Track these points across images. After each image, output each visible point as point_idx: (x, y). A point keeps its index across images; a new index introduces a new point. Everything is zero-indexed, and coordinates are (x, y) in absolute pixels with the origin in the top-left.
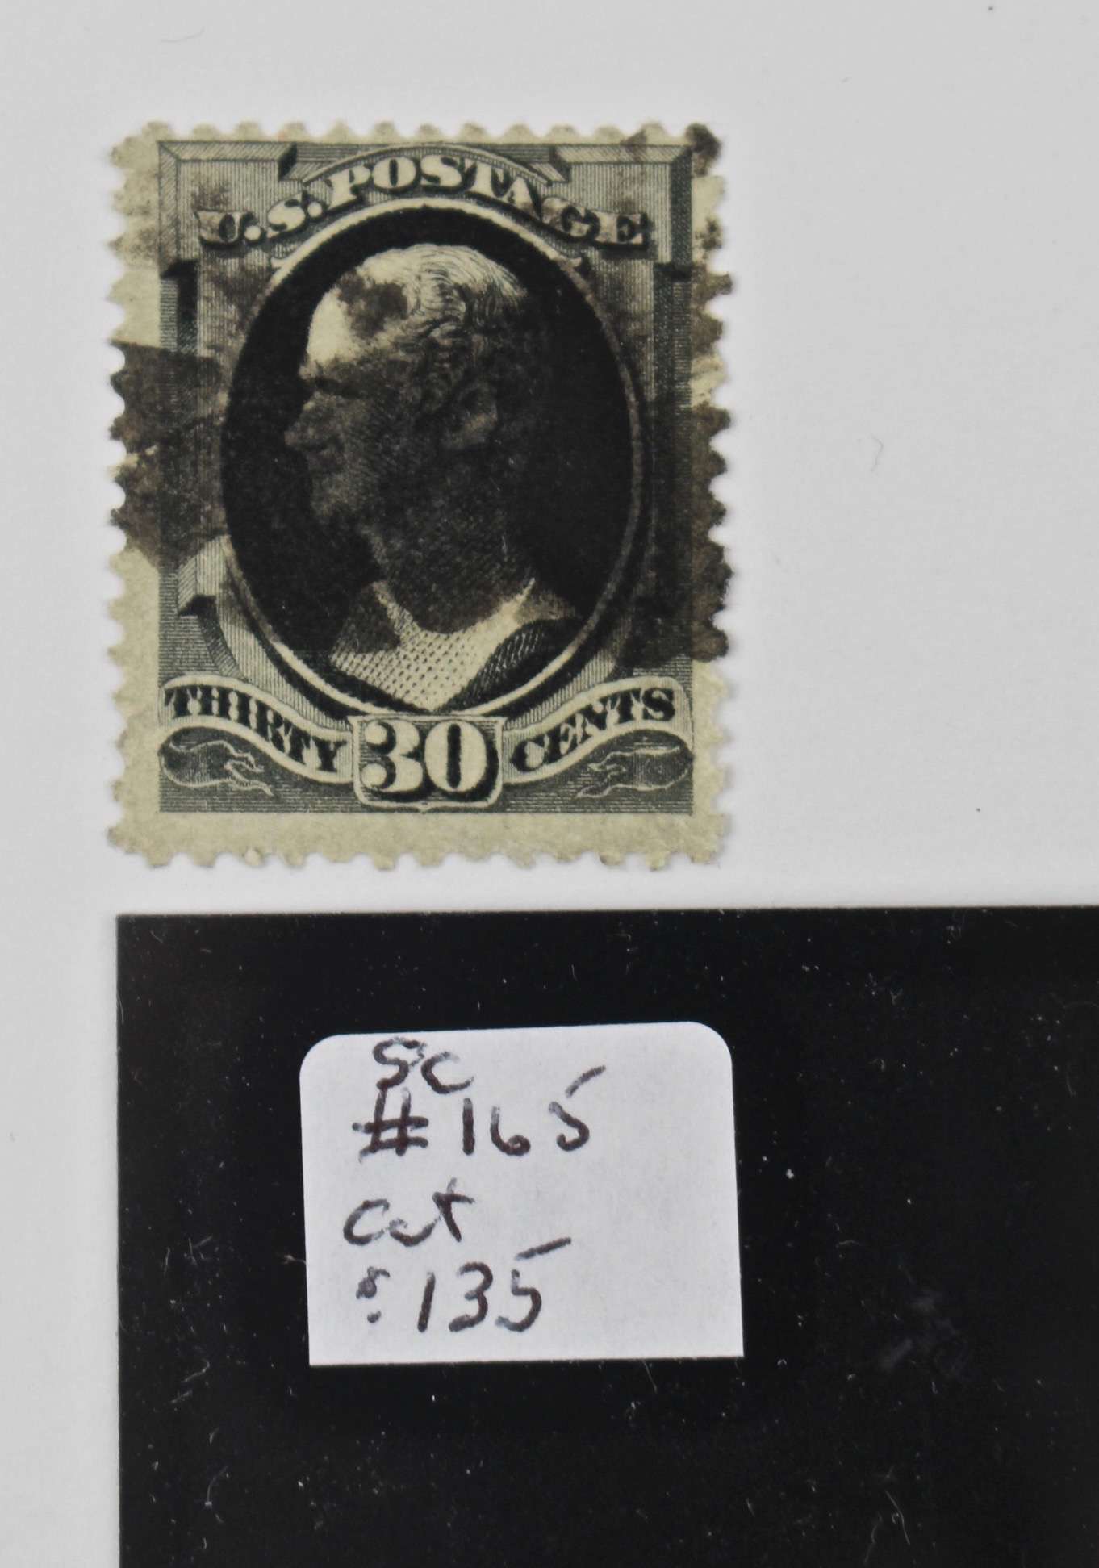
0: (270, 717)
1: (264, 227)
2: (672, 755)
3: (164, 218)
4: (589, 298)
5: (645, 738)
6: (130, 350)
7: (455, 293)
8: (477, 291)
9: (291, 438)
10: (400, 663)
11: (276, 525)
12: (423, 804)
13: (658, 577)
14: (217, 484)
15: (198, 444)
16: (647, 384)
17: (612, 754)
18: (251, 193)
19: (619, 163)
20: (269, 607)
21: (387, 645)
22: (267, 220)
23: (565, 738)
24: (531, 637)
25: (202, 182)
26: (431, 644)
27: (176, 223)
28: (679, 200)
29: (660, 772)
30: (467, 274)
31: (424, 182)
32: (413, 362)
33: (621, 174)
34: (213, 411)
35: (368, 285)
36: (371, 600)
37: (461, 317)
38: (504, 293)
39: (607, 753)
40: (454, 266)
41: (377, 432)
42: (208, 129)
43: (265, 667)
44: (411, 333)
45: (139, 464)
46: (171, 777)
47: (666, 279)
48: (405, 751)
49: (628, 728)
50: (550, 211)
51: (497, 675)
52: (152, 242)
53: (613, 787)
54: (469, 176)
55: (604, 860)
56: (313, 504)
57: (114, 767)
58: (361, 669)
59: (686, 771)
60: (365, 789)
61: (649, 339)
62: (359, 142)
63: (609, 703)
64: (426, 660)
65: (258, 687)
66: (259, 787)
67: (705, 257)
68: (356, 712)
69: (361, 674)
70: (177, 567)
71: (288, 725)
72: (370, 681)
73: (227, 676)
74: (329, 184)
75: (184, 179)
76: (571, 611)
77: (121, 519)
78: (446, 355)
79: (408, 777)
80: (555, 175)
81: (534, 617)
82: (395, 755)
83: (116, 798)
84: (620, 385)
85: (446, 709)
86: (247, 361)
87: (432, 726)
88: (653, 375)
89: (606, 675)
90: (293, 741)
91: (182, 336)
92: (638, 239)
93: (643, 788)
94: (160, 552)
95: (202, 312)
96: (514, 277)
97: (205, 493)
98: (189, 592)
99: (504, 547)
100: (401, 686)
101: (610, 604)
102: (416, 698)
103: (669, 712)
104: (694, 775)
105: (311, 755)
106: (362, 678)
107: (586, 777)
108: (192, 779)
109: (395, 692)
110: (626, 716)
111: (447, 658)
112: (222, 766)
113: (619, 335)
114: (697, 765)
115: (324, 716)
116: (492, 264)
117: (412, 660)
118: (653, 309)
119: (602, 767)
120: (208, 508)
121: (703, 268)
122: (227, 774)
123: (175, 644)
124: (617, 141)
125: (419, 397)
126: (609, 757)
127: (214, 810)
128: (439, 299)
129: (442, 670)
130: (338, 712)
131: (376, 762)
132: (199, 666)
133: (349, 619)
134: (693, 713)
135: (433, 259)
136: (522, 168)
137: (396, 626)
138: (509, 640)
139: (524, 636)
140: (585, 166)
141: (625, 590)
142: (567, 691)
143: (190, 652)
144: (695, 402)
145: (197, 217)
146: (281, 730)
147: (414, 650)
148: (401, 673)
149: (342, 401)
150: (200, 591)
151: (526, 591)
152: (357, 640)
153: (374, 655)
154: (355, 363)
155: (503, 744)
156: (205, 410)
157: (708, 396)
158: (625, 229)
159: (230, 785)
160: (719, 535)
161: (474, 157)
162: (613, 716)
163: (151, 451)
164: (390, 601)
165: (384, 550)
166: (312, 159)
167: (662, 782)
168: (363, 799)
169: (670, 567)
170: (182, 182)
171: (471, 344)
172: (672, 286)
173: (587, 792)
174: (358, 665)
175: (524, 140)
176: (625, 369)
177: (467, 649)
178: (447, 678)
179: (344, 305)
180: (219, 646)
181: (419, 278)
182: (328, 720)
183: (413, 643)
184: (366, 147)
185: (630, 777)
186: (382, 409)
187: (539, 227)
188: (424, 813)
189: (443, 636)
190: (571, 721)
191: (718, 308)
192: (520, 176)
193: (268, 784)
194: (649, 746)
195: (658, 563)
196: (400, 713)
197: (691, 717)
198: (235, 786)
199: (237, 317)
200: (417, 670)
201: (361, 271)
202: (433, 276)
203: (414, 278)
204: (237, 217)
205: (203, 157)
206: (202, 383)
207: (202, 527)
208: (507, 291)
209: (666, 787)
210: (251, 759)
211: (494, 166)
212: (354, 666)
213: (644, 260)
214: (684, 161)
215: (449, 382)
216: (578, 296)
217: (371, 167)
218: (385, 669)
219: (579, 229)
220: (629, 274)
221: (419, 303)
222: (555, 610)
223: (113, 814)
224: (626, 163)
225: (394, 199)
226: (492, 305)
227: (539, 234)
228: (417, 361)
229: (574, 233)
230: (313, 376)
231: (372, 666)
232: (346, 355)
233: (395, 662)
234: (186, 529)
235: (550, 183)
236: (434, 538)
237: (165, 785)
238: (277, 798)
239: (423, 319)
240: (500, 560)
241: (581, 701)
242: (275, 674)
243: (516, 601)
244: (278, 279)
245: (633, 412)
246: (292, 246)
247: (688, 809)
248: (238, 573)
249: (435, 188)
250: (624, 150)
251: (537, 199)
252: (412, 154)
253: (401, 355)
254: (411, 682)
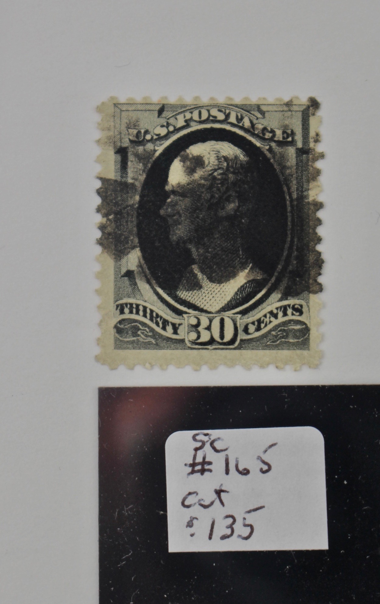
0: (154, 315)
1: (153, 135)
2: (302, 329)
3: (116, 132)
4: (272, 160)
5: (292, 322)
6: (104, 180)
7: (223, 159)
8: (231, 158)
9: (162, 212)
10: (202, 295)
11: (157, 244)
12: (211, 346)
13: (297, 263)
14: (135, 229)
15: (128, 214)
16: (293, 192)
17: (280, 328)
18: (148, 122)
19: (283, 111)
20: (153, 274)
21: (197, 288)
22: (154, 132)
23: (263, 322)
24: (250, 285)
25: (130, 119)
26: (214, 288)
27: (120, 133)
28: (305, 124)
29: (298, 335)
30: (227, 152)
31: (211, 118)
32: (207, 184)
33: (284, 115)
34: (134, 202)
35: (191, 156)
36: (192, 271)
37: (225, 168)
38: (240, 159)
39: (278, 328)
40: (222, 149)
41: (194, 210)
42: (132, 99)
43: (152, 296)
44: (206, 173)
45: (107, 222)
46: (118, 337)
47: (300, 154)
48: (204, 327)
49: (286, 319)
50: (257, 129)
51: (238, 299)
52: (111, 141)
53: (281, 340)
54: (228, 116)
55: (277, 367)
56: (170, 236)
57: (97, 333)
58: (188, 297)
59: (307, 334)
60: (190, 341)
61: (294, 176)
62: (187, 104)
63: (279, 309)
64: (212, 294)
65: (150, 303)
66: (150, 340)
67: (314, 146)
68: (186, 313)
69: (188, 299)
70: (120, 259)
71: (161, 318)
72: (191, 302)
73: (138, 299)
74: (176, 119)
75: (123, 117)
76: (265, 276)
77: (100, 242)
78: (219, 182)
79: (205, 337)
80: (259, 115)
81: (251, 278)
82: (200, 329)
83: (98, 344)
84: (283, 192)
85: (219, 312)
86: (146, 184)
87: (214, 318)
88: (295, 189)
89: (278, 299)
90: (163, 323)
91: (122, 175)
92: (290, 139)
93: (291, 341)
94: (114, 254)
95: (130, 166)
96: (245, 153)
97: (130, 232)
98: (125, 269)
99: (241, 252)
100: (203, 303)
101: (279, 273)
102: (208, 308)
103: (301, 313)
104: (310, 336)
105: (170, 328)
106: (188, 300)
107: (270, 337)
108: (126, 337)
109: (200, 305)
110: (285, 314)
111: (220, 293)
112: (137, 332)
113: (283, 174)
114: (311, 332)
115: (174, 314)
116: (236, 148)
117: (207, 294)
118: (295, 165)
119: (276, 333)
120: (132, 238)
121: (314, 150)
122: (139, 336)
123: (120, 288)
124: (282, 103)
125: (209, 197)
126: (279, 329)
127: (134, 349)
128: (217, 161)
129: (218, 297)
130: (179, 313)
131: (193, 331)
132: (128, 296)
133: (184, 278)
134: (310, 313)
135: (214, 147)
136: (247, 113)
137: (201, 281)
138: (242, 287)
139: (248, 285)
140: (270, 112)
141: (285, 268)
142: (264, 305)
143: (125, 291)
144: (311, 199)
145: (128, 131)
146: (159, 319)
147: (207, 290)
148: (203, 299)
149: (181, 199)
150: (129, 269)
151: (249, 268)
152: (186, 286)
153: (193, 292)
154: (186, 185)
155: (240, 325)
156: (131, 202)
157: (315, 197)
158: (285, 135)
159: (140, 340)
160: (319, 248)
161: (229, 109)
162: (280, 314)
163: (111, 217)
164: (198, 272)
165: (196, 253)
166: (170, 110)
167: (299, 339)
168: (189, 344)
169: (302, 259)
170: (122, 119)
171: (228, 178)
172: (302, 156)
173: (271, 342)
174: (187, 295)
175: (248, 103)
176: (285, 187)
177: (227, 290)
178: (220, 300)
179: (182, 163)
180: (136, 288)
181: (209, 153)
182: (176, 315)
183: (207, 287)
184: (189, 105)
185: (287, 337)
186: (196, 202)
187: (253, 135)
188: (211, 350)
189: (218, 285)
190: (265, 316)
191: (319, 164)
192: (246, 116)
193: (154, 339)
194: (294, 325)
195: (297, 258)
196: (202, 313)
197: (309, 314)
198: (141, 340)
199: (143, 168)
200: (208, 297)
201: (188, 151)
202: (214, 153)
203: (207, 153)
204: (143, 131)
205: (130, 109)
206: (130, 192)
207: (129, 245)
208: (242, 158)
209: (300, 340)
210: (148, 330)
211: (237, 112)
212: (185, 296)
213: (292, 147)
214: (307, 110)
215: (220, 192)
216: (269, 160)
217: (192, 113)
218: (197, 297)
219: (268, 135)
220: (286, 152)
221: (209, 163)
222: (259, 275)
224: (286, 111)
225: (200, 125)
226: (236, 163)
227: (253, 138)
228: (208, 184)
229: (266, 137)
230: (170, 189)
231: (192, 296)
232: (183, 182)
233: (200, 294)
234: (124, 246)
235: (257, 119)
236: (215, 249)
237: (116, 340)
238: (157, 344)
239: (211, 168)
240: (239, 257)
241: (269, 309)
242: (156, 299)
243: (245, 272)
244: (157, 154)
245: (288, 202)
246: (163, 142)
247: (308, 349)
248: (143, 262)
249: (215, 121)
250: (285, 106)
251: (253, 125)
252: (207, 108)
253: (203, 182)
254: (206, 301)
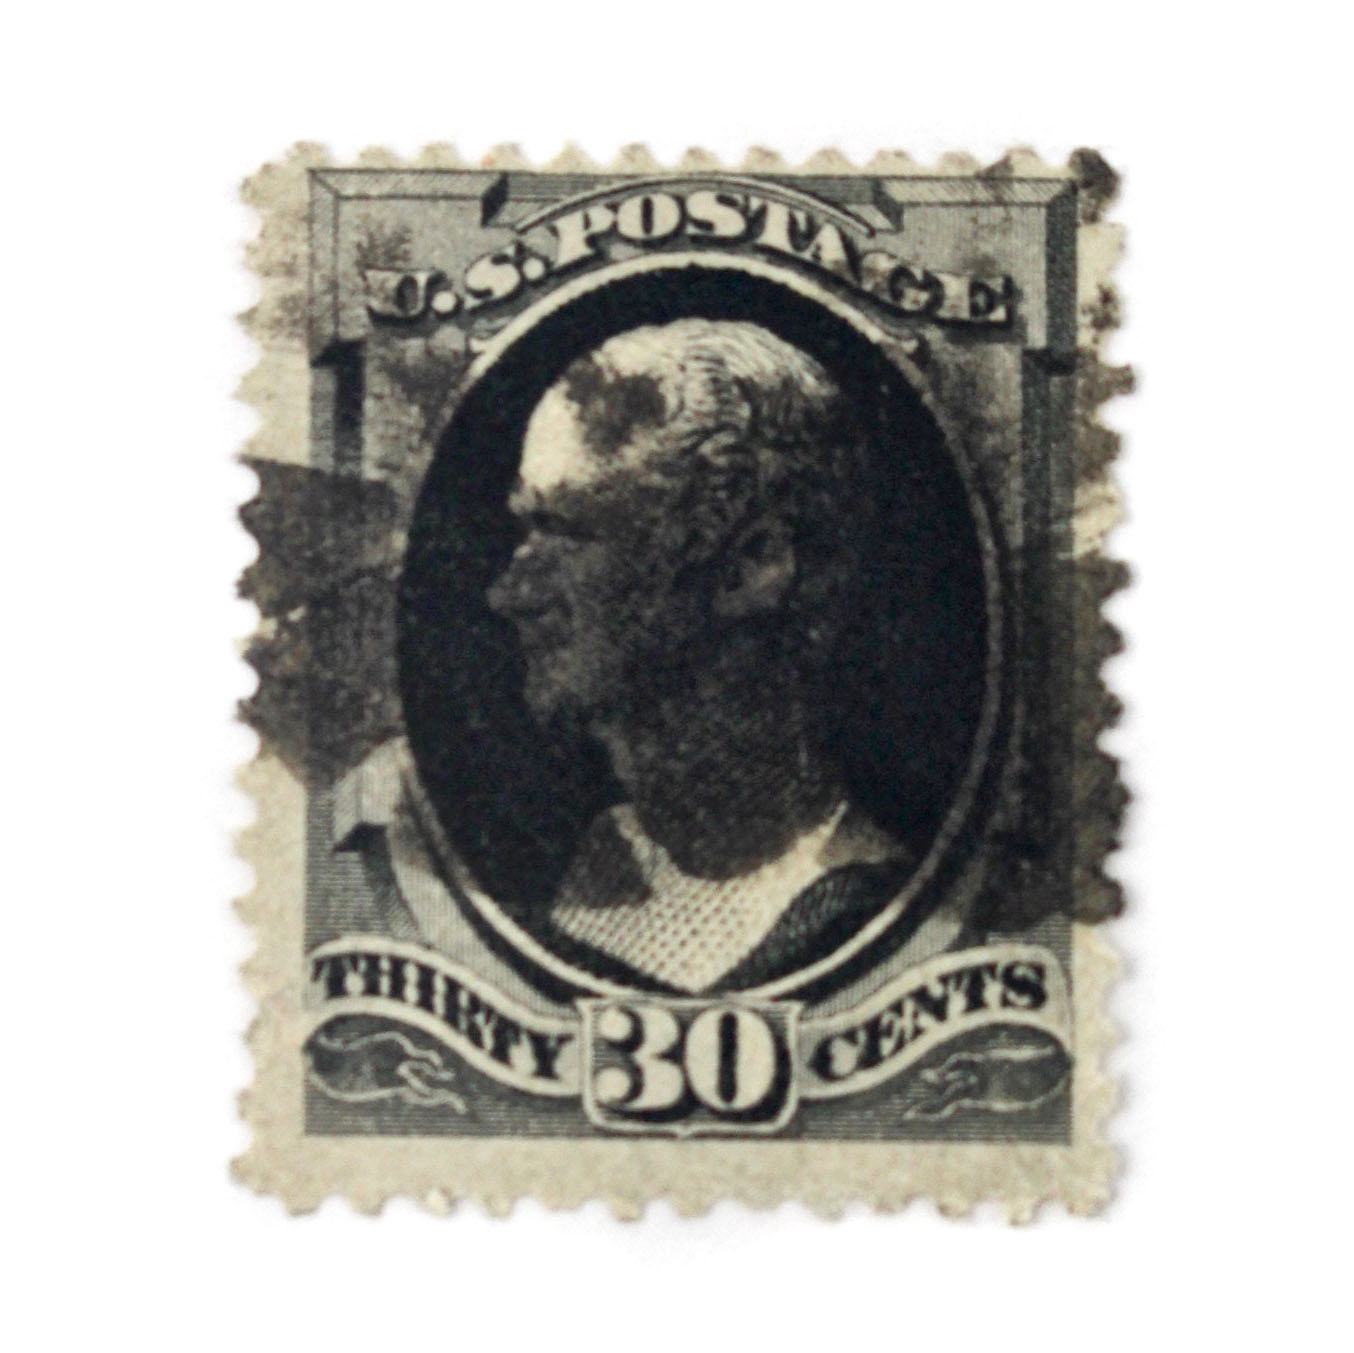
0: (463, 1000)
1: (461, 293)
2: (1042, 1059)
3: (317, 280)
4: (928, 398)
5: (1003, 1035)
6: (266, 469)
7: (735, 390)
8: (766, 387)
9: (496, 597)
10: (651, 923)
11: (475, 722)
12: (684, 1126)
13: (1025, 802)
14: (390, 663)
15: (363, 604)
16: (1011, 522)
17: (955, 1057)
18: (442, 243)
19: (973, 204)
20: (462, 839)
21: (633, 897)
22: (465, 284)
23: (888, 1032)
24: (840, 886)
25: (371, 228)
26: (696, 896)
27: (334, 286)
28: (1059, 257)
30: (751, 363)
31: (691, 230)
32: (674, 488)
33: (975, 220)
34: (384, 559)
35: (609, 378)
36: (611, 832)
37: (743, 425)
38: (805, 390)
39: (949, 1054)
40: (731, 349)
41: (621, 589)
42: (381, 153)
43: (456, 929)
44: (669, 446)
45: (278, 633)
46: (321, 1086)
47: (1039, 371)
48: (658, 1050)
49: (978, 1019)
50: (872, 272)
52: (298, 315)
53: (958, 1103)
54: (755, 221)
55: (944, 1210)
56: (528, 693)
57: (239, 1070)
58: (595, 931)
59: (1063, 1084)
60: (600, 1105)
61: (1013, 458)
62: (599, 172)
63: (952, 982)
64: (688, 919)
65: (447, 956)
66: (447, 1100)
67: (1096, 341)
68: (587, 993)
69: (595, 939)
70: (331, 782)
71: (490, 1012)
72: (607, 950)
73: (402, 941)
74: (554, 232)
75: (345, 223)
76: (899, 851)
77: (252, 713)
78: (720, 480)
79: (662, 1087)
80: (880, 221)
81: (845, 858)
82: (643, 1056)
83: (243, 1114)
84: (972, 523)
85: (717, 990)
86: (433, 486)
87: (696, 1013)
88: (1019, 511)
89: (948, 943)
90: (497, 1034)
91: (341, 450)
92: (999, 314)
93: (1000, 1106)
94: (308, 761)
95: (369, 415)
96: (821, 370)
97: (372, 674)
98: (348, 819)
99: (803, 758)
100: (653, 957)
101: (956, 841)
102: (674, 974)
103: (1038, 998)
104: (1075, 1090)
106: (597, 944)
107: (916, 1090)
108: (351, 1088)
109: (644, 965)
110: (975, 1002)
111: (719, 917)
112: (394, 1069)
113: (969, 447)
114: (1078, 1074)
115: (542, 1000)
116: (788, 349)
117: (669, 919)
118: (1019, 415)
119: (942, 1075)
120: (377, 697)
121: (1094, 356)
122: (402, 1082)
123: (328, 893)
124: (969, 172)
125: (681, 540)
126: (950, 1061)
127: (382, 1133)
128: (711, 399)
129: (711, 933)
130: (560, 993)
131: (615, 1064)
132: (362, 926)
133: (579, 858)
134: (1073, 1000)
135: (703, 341)
136: (832, 211)
137: (646, 870)
138: (808, 891)
139: (830, 885)
140: (923, 208)
141: (977, 819)
143: (349, 904)
144: (1080, 549)
145: (365, 278)
146: (480, 1018)
147: (671, 905)
148: (653, 939)
149: (571, 544)
150: (366, 818)
151: (834, 821)
152: (590, 890)
153: (614, 911)
154: (590, 490)
155: (798, 1041)
156: (374, 557)
157: (1098, 542)
158: (981, 299)
159: (403, 1097)
160: (1113, 742)
161: (763, 194)
162: (957, 1002)
163: (296, 615)
164: (637, 834)
165: (629, 760)
166: (529, 196)
167: (1027, 1098)
168: (596, 1118)
169: (1041, 786)
170: (343, 229)
171: (758, 464)
172: (1047, 381)
173: (919, 1111)
174: (592, 925)
175: (836, 170)
176: (979, 501)
177: (748, 904)
178: (720, 946)
179: (575, 407)
180: (391, 895)
181: (683, 368)
182: (547, 1004)
183: (670, 895)
184: (608, 179)
185: (981, 1090)
186: (628, 557)
187: (856, 296)
188: (684, 1141)
189: (714, 885)
190: (897, 1008)
191: (1114, 415)
192: (828, 221)
193: (460, 1096)
194: (1011, 1046)
195: (1024, 781)
196: (651, 995)
197: (1070, 1004)
198: (412, 1099)
199: (421, 424)
200: (675, 933)
201: (599, 358)
202: (703, 365)
203: (675, 368)
204: (422, 279)
205: (374, 191)
206: (369, 517)
207: (367, 725)
208: (809, 388)
209: (1034, 1104)
210: (437, 1059)
211: (792, 206)
212: (585, 926)
213: (1008, 345)
214: (1065, 201)
215: (724, 519)
216: (914, 395)
217: (614, 208)
218: (630, 931)
219: (913, 299)
220: (986, 363)
221: (682, 406)
222: (875, 846)
223: (238, 1139)
224: (984, 205)
225: (647, 254)
226: (788, 408)
227: (856, 306)
228: (679, 487)
229: (907, 305)
230: (529, 508)
231: (611, 927)
232: (577, 478)
233: (644, 923)
234: (346, 727)
235: (872, 232)
236: (700, 743)
237: (313, 1097)
238: (472, 1116)
239: (687, 427)
240: (796, 776)
241: (911, 980)
242: (471, 939)
243: (819, 835)
244: (479, 368)
245: (990, 564)
246: (500, 322)
247: (1065, 1138)
248: (418, 792)
249: (707, 238)
250: (979, 185)
251: (853, 256)
252: (674, 189)
253: (656, 479)
254: (667, 950)
